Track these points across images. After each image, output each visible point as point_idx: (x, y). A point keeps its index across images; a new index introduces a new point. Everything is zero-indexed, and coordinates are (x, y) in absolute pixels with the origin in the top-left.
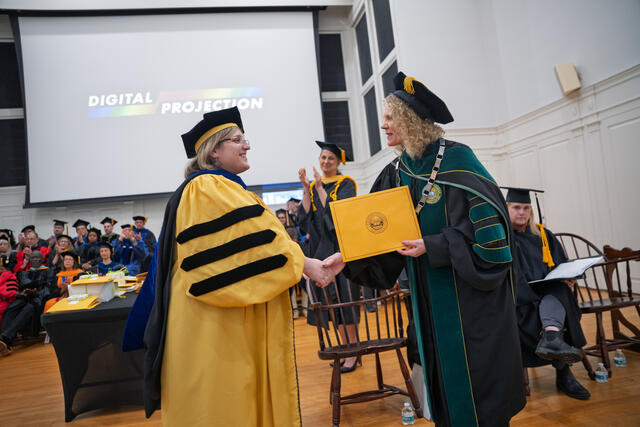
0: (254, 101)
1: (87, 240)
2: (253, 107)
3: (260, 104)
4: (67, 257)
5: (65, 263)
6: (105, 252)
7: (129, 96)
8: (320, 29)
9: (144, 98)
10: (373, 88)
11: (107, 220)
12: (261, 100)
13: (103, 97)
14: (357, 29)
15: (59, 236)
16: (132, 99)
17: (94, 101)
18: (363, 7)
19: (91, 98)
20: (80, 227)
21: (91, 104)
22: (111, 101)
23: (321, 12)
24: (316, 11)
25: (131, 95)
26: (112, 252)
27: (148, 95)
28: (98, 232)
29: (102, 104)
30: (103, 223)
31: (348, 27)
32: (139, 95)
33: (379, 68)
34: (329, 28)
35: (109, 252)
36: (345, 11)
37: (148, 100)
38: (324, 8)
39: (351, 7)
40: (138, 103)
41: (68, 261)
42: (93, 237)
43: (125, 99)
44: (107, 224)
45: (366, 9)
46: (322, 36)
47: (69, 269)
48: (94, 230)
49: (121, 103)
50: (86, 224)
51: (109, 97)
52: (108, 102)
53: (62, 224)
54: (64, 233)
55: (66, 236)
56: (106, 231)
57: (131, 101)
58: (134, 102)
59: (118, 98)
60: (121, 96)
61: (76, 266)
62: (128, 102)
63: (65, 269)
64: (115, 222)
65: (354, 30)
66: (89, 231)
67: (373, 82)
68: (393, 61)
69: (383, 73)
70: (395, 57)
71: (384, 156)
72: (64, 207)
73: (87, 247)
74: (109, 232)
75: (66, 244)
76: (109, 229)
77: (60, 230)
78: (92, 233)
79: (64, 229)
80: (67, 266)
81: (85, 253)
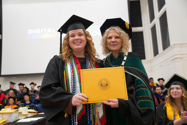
1: (22, 92)
4: (11, 99)
5: (10, 101)
6: (26, 98)
7: (45, 30)
9: (52, 31)
10: (155, 24)
11: (32, 83)
13: (34, 30)
15: (11, 89)
16: (47, 31)
17: (30, 32)
19: (29, 30)
20: (21, 86)
21: (29, 33)
22: (37, 32)
26: (30, 98)
27: (53, 29)
29: (34, 33)
30: (30, 84)
32: (49, 29)
35: (28, 98)
40: (49, 33)
42: (25, 91)
43: (43, 31)
44: (32, 85)
47: (11, 105)
48: (26, 88)
49: (42, 33)
50: (23, 85)
51: (37, 30)
53: (14, 84)
54: (14, 88)
56: (31, 88)
60: (42, 30)
61: (14, 104)
63: (9, 105)
64: (36, 85)
66: (24, 88)
67: (155, 22)
68: (165, 11)
69: (159, 17)
70: (165, 8)
71: (160, 57)
72: (15, 78)
73: (21, 95)
74: (32, 89)
75: (12, 94)
76: (33, 87)
77: (12, 87)
78: (25, 89)
79: (14, 86)
80: (10, 103)
81: (20, 98)
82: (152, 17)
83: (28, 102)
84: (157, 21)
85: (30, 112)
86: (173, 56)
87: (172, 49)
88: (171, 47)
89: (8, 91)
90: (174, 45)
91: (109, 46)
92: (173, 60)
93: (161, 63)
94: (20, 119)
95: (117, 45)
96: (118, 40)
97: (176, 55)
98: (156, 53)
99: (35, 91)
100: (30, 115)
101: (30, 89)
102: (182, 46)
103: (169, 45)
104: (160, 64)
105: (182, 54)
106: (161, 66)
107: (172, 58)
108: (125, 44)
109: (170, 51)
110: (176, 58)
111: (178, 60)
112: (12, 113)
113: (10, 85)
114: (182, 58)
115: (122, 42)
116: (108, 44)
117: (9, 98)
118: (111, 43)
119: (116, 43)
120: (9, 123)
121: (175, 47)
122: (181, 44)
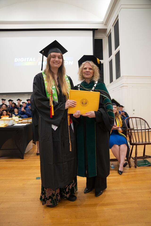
0: (70, 62)
1: (11, 106)
2: (69, 64)
3: (72, 63)
4: (4, 111)
6: (16, 110)
7: (28, 59)
8: (95, 37)
10: (112, 59)
11: (19, 100)
12: (72, 62)
13: (19, 59)
14: (108, 37)
15: (3, 104)
16: (29, 59)
17: (16, 60)
18: (111, 30)
19: (15, 59)
20: (10, 102)
21: (15, 61)
22: (22, 60)
23: (95, 31)
24: (94, 30)
25: (29, 58)
26: (18, 111)
27: (34, 58)
28: (15, 104)
29: (19, 61)
30: (17, 100)
31: (105, 37)
32: (31, 59)
33: (114, 52)
34: (98, 37)
36: (104, 31)
37: (34, 60)
38: (97, 29)
39: (106, 29)
40: (31, 61)
41: (5, 112)
42: (13, 105)
43: (26, 60)
44: (19, 101)
45: (112, 31)
46: (95, 40)
47: (5, 115)
49: (25, 61)
50: (12, 101)
51: (21, 59)
52: (21, 61)
53: (5, 100)
55: (5, 105)
57: (29, 60)
58: (29, 61)
59: (24, 59)
60: (25, 59)
61: (7, 114)
62: (27, 61)
65: (107, 38)
67: (112, 58)
68: (119, 50)
69: (115, 54)
70: (119, 49)
71: (113, 84)
72: (6, 95)
73: (11, 108)
74: (19, 104)
75: (5, 107)
76: (19, 103)
77: (4, 102)
78: (13, 104)
79: (5, 102)
80: (4, 114)
81: (10, 110)
82: (110, 54)
83: (17, 114)
84: (113, 57)
85: (20, 120)
86: (122, 85)
87: (121, 79)
88: (121, 78)
89: (2, 105)
90: (123, 76)
91: (84, 74)
92: (122, 87)
93: (114, 88)
94: (15, 124)
95: (89, 74)
96: (91, 71)
97: (123, 84)
98: (111, 81)
99: (21, 106)
100: (20, 122)
101: (17, 104)
102: (128, 78)
103: (120, 76)
104: (113, 90)
105: (127, 84)
106: (114, 90)
107: (121, 86)
108: (96, 75)
109: (120, 80)
110: (124, 86)
111: (124, 87)
112: (10, 120)
113: (2, 101)
114: (127, 86)
115: (94, 73)
116: (84, 73)
117: (3, 110)
118: (86, 72)
119: (89, 73)
120: (9, 126)
121: (123, 78)
122: (128, 76)
